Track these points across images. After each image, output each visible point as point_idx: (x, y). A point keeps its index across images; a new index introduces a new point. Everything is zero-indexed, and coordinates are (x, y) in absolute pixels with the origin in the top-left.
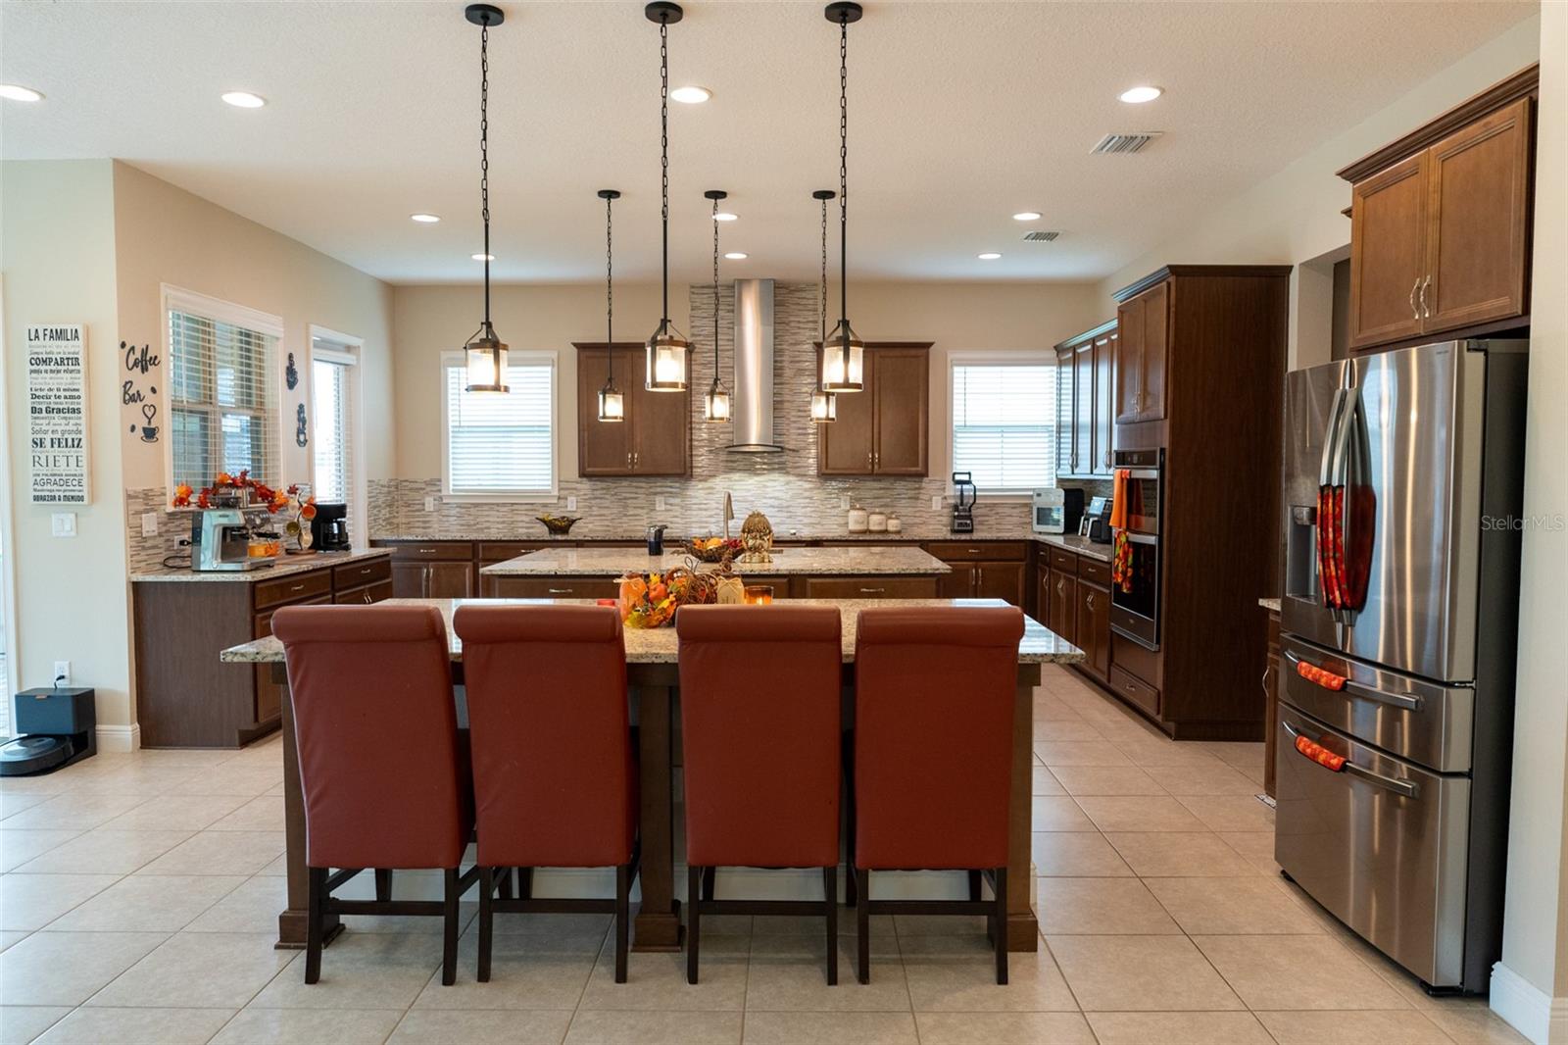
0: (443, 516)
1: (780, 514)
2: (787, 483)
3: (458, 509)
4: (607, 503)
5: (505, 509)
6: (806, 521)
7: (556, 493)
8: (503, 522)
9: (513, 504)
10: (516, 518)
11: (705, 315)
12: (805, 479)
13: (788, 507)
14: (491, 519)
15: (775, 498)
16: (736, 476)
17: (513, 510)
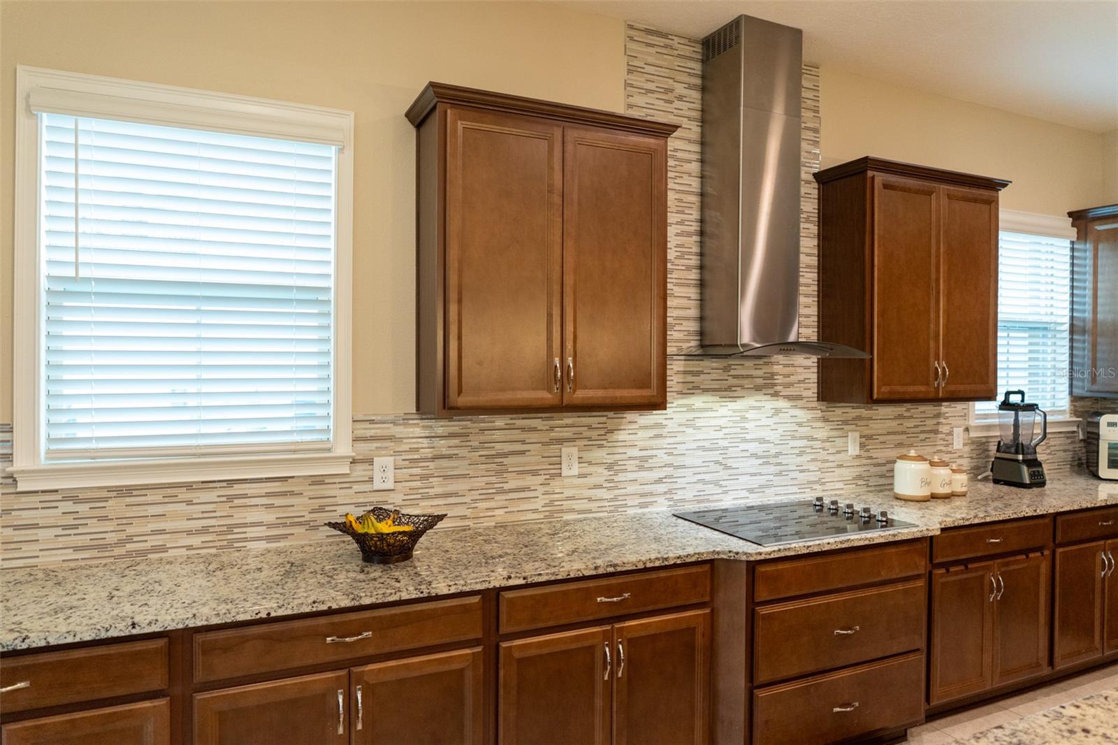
0: (17, 528)
1: (764, 469)
2: (777, 411)
3: (69, 506)
4: (461, 467)
5: (211, 496)
6: (802, 477)
7: (345, 449)
8: (204, 530)
9: (231, 483)
10: (239, 517)
11: (651, 86)
12: (800, 403)
13: (777, 455)
14: (168, 525)
15: (762, 441)
16: (698, 401)
17: (230, 498)
